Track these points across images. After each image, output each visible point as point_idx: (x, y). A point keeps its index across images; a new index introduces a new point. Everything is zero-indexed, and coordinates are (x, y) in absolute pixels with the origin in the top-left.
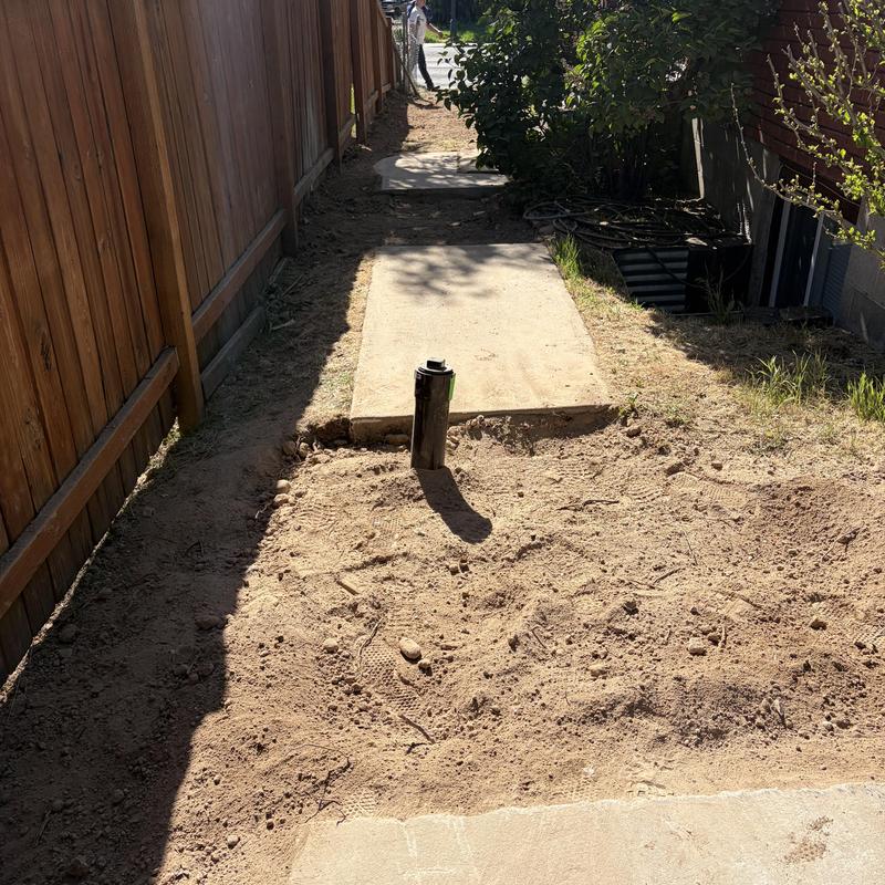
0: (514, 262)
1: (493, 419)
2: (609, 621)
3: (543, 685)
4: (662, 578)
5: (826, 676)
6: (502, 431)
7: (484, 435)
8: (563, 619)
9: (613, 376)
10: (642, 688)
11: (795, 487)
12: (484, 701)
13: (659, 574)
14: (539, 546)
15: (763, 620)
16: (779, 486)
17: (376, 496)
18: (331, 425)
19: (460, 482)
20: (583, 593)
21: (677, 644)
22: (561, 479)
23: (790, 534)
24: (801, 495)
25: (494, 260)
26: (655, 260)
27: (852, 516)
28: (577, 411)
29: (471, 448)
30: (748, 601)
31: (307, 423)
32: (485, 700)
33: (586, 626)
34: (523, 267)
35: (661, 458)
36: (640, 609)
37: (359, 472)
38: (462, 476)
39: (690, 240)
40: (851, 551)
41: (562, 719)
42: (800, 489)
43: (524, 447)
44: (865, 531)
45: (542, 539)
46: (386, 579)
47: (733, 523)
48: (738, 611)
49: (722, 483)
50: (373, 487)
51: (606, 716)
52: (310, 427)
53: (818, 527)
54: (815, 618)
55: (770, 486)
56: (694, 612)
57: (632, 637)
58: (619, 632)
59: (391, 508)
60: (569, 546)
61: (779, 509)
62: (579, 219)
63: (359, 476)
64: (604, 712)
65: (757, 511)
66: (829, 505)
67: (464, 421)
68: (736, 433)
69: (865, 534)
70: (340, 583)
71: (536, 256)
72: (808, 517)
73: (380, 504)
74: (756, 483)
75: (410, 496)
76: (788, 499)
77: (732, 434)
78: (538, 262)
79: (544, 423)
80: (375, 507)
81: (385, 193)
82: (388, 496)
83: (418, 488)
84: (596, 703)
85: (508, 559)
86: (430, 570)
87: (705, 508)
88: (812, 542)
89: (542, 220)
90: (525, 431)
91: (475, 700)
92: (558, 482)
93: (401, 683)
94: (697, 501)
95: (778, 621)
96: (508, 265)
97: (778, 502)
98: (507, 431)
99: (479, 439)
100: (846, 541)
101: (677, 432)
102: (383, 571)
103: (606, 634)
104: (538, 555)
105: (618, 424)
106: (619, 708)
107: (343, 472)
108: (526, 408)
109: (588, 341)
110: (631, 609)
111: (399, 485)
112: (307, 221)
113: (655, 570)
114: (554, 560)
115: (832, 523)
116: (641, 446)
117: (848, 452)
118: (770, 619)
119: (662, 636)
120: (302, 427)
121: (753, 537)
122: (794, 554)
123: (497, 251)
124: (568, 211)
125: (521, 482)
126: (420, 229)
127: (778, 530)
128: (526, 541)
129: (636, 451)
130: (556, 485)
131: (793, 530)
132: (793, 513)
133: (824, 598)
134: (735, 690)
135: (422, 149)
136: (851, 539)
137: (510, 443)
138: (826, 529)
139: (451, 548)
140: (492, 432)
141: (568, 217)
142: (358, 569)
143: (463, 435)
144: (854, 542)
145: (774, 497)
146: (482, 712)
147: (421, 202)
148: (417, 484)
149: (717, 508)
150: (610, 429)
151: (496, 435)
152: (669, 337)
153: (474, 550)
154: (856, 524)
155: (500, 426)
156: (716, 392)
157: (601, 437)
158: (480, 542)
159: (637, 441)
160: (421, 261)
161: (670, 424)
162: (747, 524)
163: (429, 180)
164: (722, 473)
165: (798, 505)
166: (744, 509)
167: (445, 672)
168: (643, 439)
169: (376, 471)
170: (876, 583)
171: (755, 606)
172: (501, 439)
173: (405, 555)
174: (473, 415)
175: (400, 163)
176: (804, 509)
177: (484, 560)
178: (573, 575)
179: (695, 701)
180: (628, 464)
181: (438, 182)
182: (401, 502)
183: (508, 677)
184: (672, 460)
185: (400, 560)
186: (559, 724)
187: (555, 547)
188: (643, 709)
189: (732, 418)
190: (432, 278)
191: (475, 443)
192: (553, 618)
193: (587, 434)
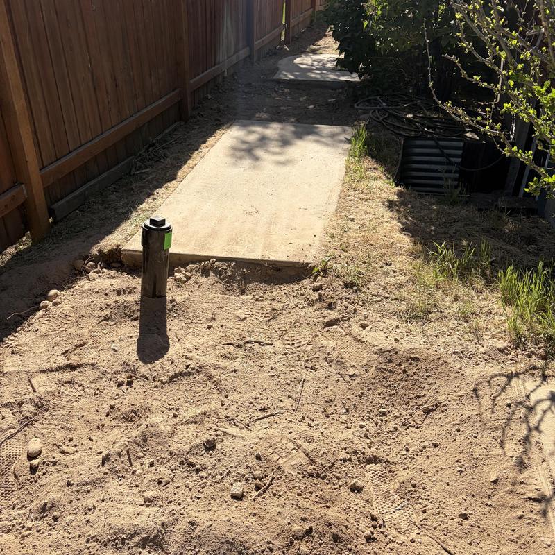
0: (323, 140)
1: (221, 263)
2: (188, 453)
3: (103, 501)
4: (260, 419)
5: (320, 544)
6: (226, 273)
7: (212, 274)
8: (159, 444)
9: (330, 239)
10: (163, 524)
11: (409, 356)
12: (51, 507)
13: (261, 415)
14: (188, 374)
15: (311, 475)
16: (396, 353)
17: (106, 312)
18: (111, 251)
19: (170, 310)
20: (191, 423)
21: (227, 484)
22: (246, 318)
23: (389, 395)
24: (411, 364)
25: (310, 137)
26: (437, 147)
27: (442, 390)
28: (286, 265)
29: (197, 284)
30: (307, 455)
31: (99, 248)
32: (53, 506)
33: (171, 454)
34: (327, 145)
35: (326, 312)
36: (218, 447)
37: (107, 291)
38: (174, 306)
39: (468, 134)
40: (427, 421)
41: (92, 538)
42: (411, 358)
43: (239, 287)
44: (444, 406)
45: (193, 369)
46: (67, 382)
47: (347, 378)
48: (293, 463)
49: (359, 341)
50: (108, 305)
51: (123, 544)
52: (100, 251)
53: (413, 394)
54: (355, 480)
55: (390, 352)
56: (258, 458)
57: (197, 471)
58: (191, 464)
59: (113, 323)
60: (210, 378)
61: (390, 372)
62: (391, 111)
63: (106, 294)
64: (123, 540)
65: (372, 371)
66: (428, 376)
67: (200, 261)
68: (396, 299)
69: (443, 409)
70: (30, 381)
71: (342, 137)
72: (409, 384)
73: (107, 319)
74: (381, 347)
75: (130, 316)
76: (400, 365)
77: (392, 300)
78: (341, 141)
79: (258, 271)
80: (102, 321)
81: (274, 81)
82: (115, 314)
83: (138, 311)
84: (122, 530)
85: (162, 381)
86: (104, 380)
87: (332, 361)
88: (404, 406)
89: (364, 110)
90: (243, 275)
91: (45, 504)
92: (242, 320)
93: (12, 475)
94: (328, 354)
95: (324, 478)
96: (318, 141)
97: (391, 366)
98: (229, 274)
99: (206, 277)
100: (428, 412)
101: (349, 293)
102: (68, 376)
103: (182, 463)
104: (185, 382)
105: (312, 279)
106: (137, 539)
107: (96, 290)
108: (248, 258)
109: (332, 208)
110: (210, 446)
111: (125, 307)
112: (209, 97)
113: (260, 410)
114: (193, 388)
115: (424, 392)
116: (317, 300)
117: (472, 330)
118: (318, 475)
119: (221, 474)
120: (95, 251)
121: (357, 393)
122: (383, 414)
123: (316, 130)
124: (384, 104)
125: (216, 317)
126: (284, 108)
127: (381, 389)
128: (182, 368)
129: (311, 304)
130: (240, 323)
131: (393, 392)
132: (399, 378)
133: (380, 461)
134: (232, 544)
135: (319, 52)
136: (432, 410)
137: (229, 283)
138: (418, 397)
139: (127, 365)
140: (218, 272)
141: (383, 109)
142: (52, 371)
143: (196, 272)
144: (433, 414)
145: (390, 361)
146: (47, 516)
147: (298, 89)
148: (138, 307)
149: (340, 363)
150: (305, 282)
151: (220, 275)
152: (398, 211)
153: (143, 369)
154: (441, 398)
155: (226, 269)
156: (402, 263)
157: (297, 287)
158: (151, 363)
159: (316, 296)
160: (259, 134)
161: (347, 285)
162: (358, 380)
163: (309, 74)
164: (364, 332)
165: (405, 371)
166: (362, 367)
167: (44, 474)
168: (320, 295)
169: (119, 292)
170: (428, 457)
171: (312, 460)
172: (222, 279)
173: (93, 365)
174: (208, 258)
175: (298, 61)
176: (408, 376)
177: (147, 378)
178: (199, 403)
179: (195, 547)
180: (300, 313)
181: (313, 76)
182: (123, 320)
183: (84, 488)
184: (334, 315)
185: (87, 368)
186: (88, 541)
187: (201, 377)
188: (155, 544)
189: (401, 286)
190: (257, 147)
191: (202, 280)
192: (152, 441)
193: (287, 283)
